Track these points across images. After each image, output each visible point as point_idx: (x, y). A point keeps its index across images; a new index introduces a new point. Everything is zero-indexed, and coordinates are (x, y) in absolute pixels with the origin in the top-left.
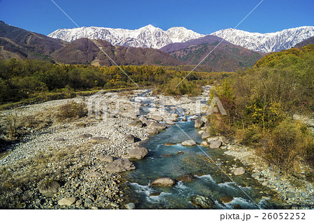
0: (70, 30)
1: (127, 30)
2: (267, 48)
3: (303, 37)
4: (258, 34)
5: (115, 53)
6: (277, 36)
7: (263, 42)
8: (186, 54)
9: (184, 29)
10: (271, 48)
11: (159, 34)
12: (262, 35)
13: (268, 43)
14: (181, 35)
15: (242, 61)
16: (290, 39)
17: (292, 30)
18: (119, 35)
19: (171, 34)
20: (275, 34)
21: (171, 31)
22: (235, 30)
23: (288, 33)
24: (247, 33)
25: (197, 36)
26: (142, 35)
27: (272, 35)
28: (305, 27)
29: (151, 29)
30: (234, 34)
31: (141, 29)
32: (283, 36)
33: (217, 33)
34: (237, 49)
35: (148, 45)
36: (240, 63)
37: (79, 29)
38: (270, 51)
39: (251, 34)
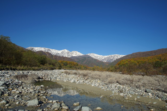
0: (35, 48)
1: (57, 50)
2: (104, 60)
3: (116, 58)
4: (101, 56)
5: (53, 57)
6: (108, 57)
7: (103, 58)
8: (78, 60)
9: (77, 52)
10: (106, 61)
11: (69, 53)
12: (103, 56)
13: (105, 59)
14: (76, 54)
15: (97, 64)
16: (112, 58)
17: (112, 55)
18: (54, 52)
19: (73, 53)
20: (107, 56)
21: (73, 52)
22: (94, 54)
23: (111, 56)
24: (98, 55)
25: (82, 55)
26: (62, 53)
27: (106, 56)
28: (116, 55)
29: (66, 51)
30: (94, 55)
31: (62, 50)
32: (110, 57)
33: (88, 54)
34: (96, 60)
35: (64, 56)
36: (97, 65)
37: (38, 48)
38: (105, 61)
39: (99, 56)
